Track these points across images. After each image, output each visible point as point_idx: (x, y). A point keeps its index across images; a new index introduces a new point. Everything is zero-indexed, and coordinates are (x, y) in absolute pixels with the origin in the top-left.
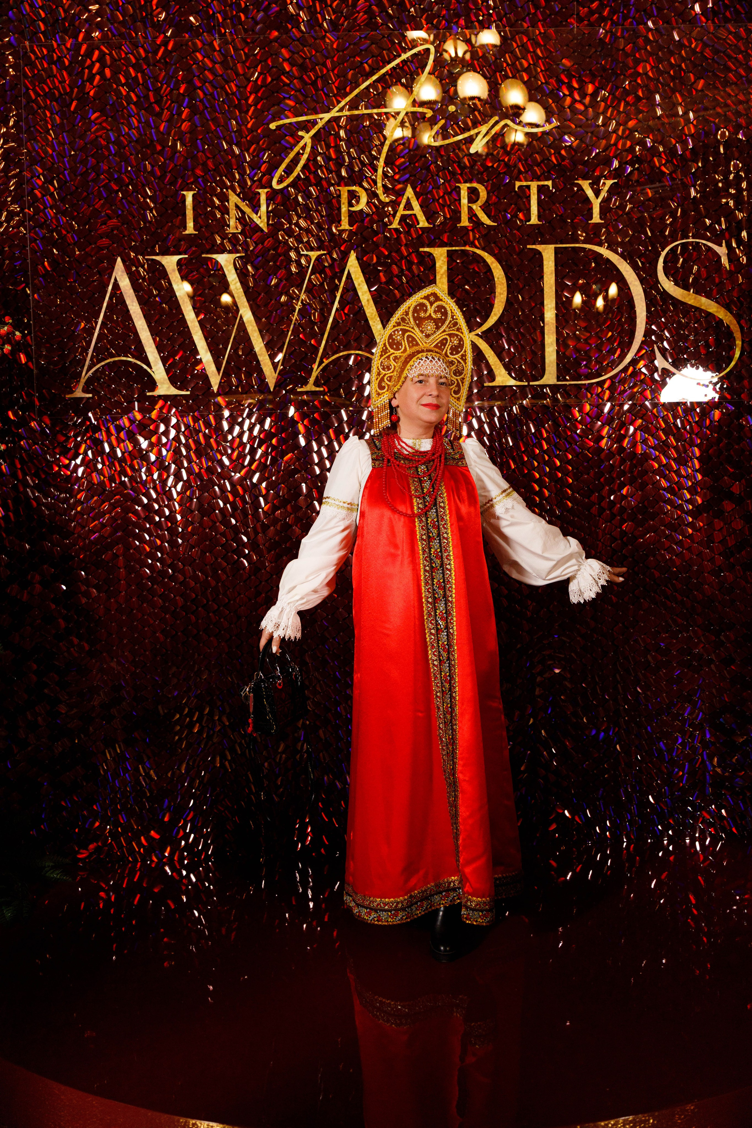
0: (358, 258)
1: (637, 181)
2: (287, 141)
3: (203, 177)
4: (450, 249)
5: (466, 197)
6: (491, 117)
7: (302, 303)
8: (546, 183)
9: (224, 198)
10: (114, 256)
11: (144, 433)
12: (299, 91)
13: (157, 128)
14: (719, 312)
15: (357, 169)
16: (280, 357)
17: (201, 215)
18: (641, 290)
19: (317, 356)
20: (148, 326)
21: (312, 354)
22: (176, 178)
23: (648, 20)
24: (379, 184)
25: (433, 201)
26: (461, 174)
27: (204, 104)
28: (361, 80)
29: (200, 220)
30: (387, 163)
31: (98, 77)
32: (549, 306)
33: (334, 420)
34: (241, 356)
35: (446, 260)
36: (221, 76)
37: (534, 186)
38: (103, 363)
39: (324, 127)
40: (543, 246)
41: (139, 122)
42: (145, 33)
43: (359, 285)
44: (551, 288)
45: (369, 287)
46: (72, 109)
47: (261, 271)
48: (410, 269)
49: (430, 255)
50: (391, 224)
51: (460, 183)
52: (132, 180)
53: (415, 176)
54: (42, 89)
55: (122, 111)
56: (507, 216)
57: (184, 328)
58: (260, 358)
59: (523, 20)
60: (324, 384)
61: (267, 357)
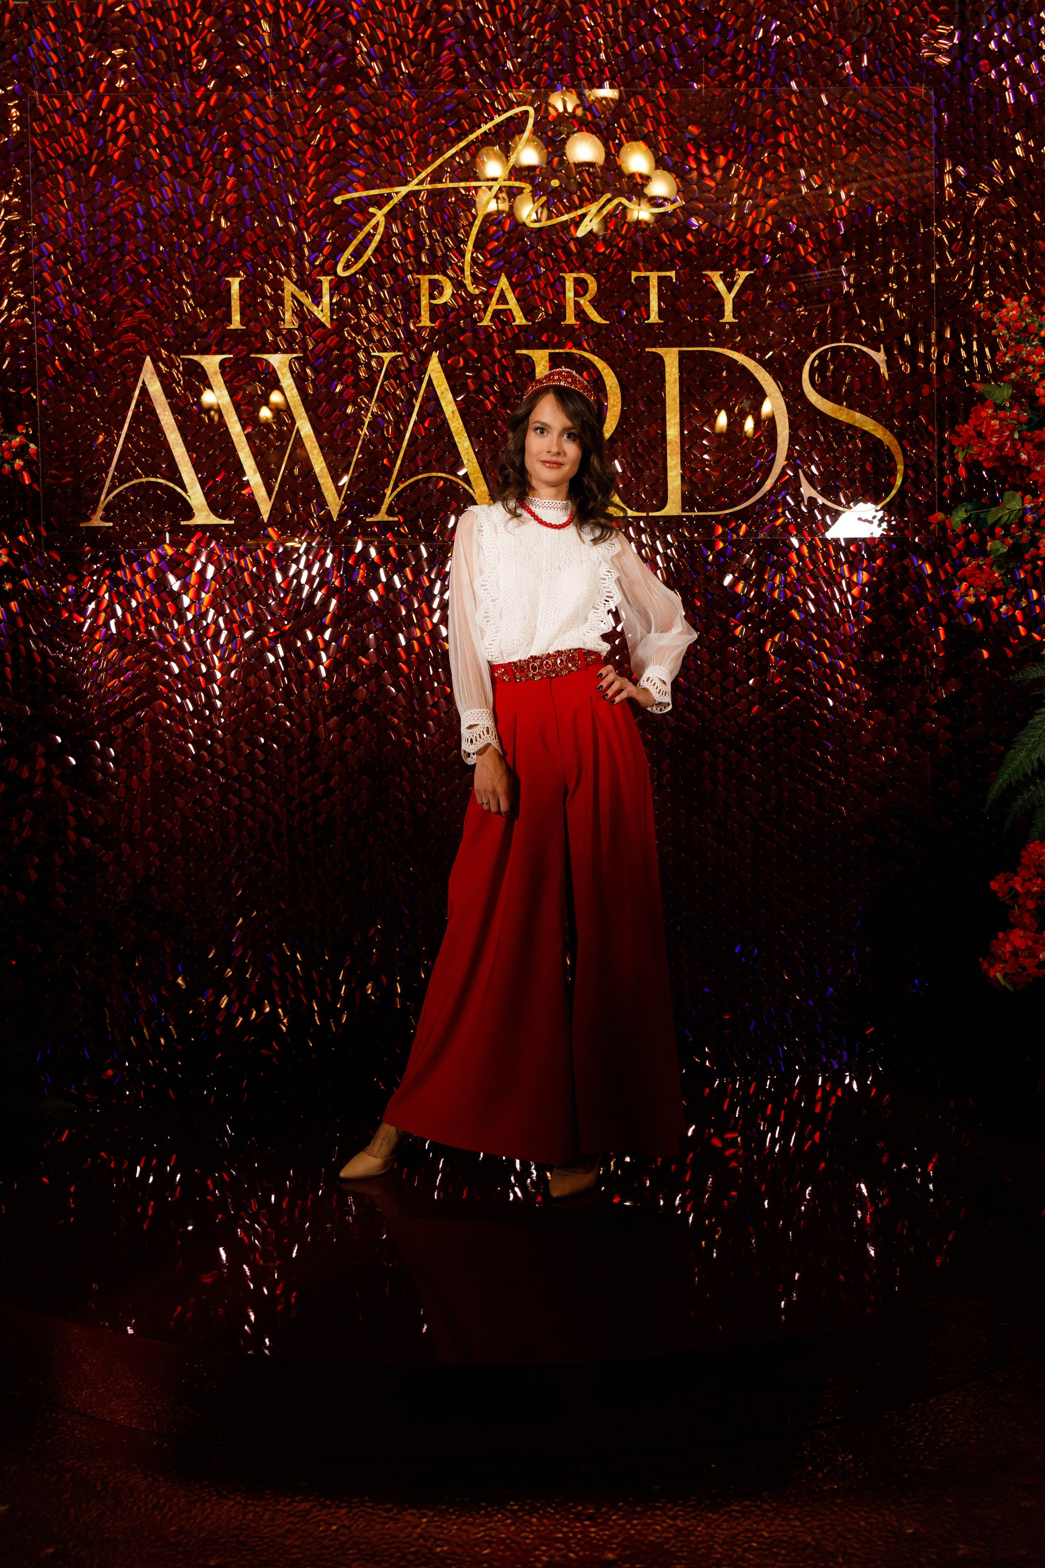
0: (441, 362)
1: (778, 273)
2: (356, 219)
3: (252, 260)
4: (553, 351)
5: (572, 290)
6: (603, 194)
7: (372, 414)
8: (668, 274)
9: (278, 286)
10: (142, 354)
11: (177, 570)
12: (371, 159)
13: (197, 201)
14: (877, 430)
15: (440, 254)
16: (345, 480)
17: (249, 306)
18: (783, 404)
19: (390, 479)
20: (183, 441)
21: (384, 477)
22: (220, 262)
23: (791, 80)
24: (467, 273)
25: (533, 293)
26: (566, 262)
27: (254, 172)
28: (445, 146)
29: (247, 311)
30: (476, 248)
31: (123, 137)
32: (672, 421)
33: (411, 557)
34: (296, 478)
35: (547, 364)
36: (275, 139)
37: (654, 277)
38: (127, 485)
39: (400, 204)
40: (664, 349)
41: (174, 191)
42: (182, 84)
43: (442, 393)
44: (674, 400)
45: (455, 397)
46: (91, 174)
47: (323, 375)
48: (503, 375)
49: (528, 358)
50: (481, 320)
51: (565, 272)
52: (165, 262)
53: (510, 263)
54: (54, 150)
55: (154, 178)
56: (621, 314)
57: (228, 443)
58: (321, 481)
59: (642, 78)
60: (399, 513)
61: (330, 480)
